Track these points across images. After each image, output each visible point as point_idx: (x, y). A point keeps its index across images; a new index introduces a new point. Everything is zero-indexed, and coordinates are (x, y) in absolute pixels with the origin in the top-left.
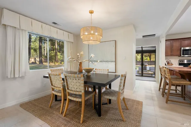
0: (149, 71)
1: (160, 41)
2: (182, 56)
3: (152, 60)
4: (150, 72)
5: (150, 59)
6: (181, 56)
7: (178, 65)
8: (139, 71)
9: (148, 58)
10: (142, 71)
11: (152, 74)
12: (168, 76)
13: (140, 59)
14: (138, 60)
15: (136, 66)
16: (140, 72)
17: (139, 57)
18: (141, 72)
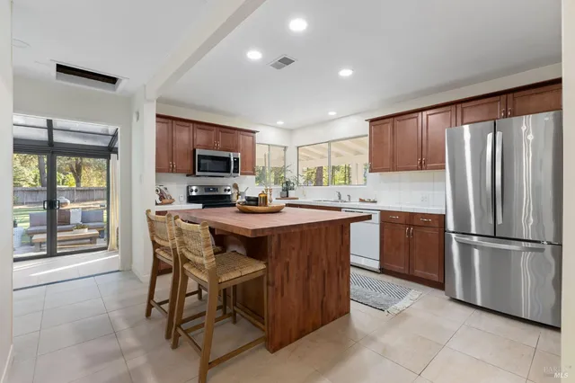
0: (83, 227)
1: (138, 113)
2: (197, 173)
3: (83, 184)
4: (86, 232)
5: (78, 181)
6: (194, 173)
7: (186, 200)
8: (30, 234)
9: (71, 179)
10: (52, 233)
11: (92, 239)
12: (207, 258)
13: (35, 181)
14: (25, 186)
15: (16, 211)
16: (36, 238)
17: (31, 171)
18: (44, 236)
